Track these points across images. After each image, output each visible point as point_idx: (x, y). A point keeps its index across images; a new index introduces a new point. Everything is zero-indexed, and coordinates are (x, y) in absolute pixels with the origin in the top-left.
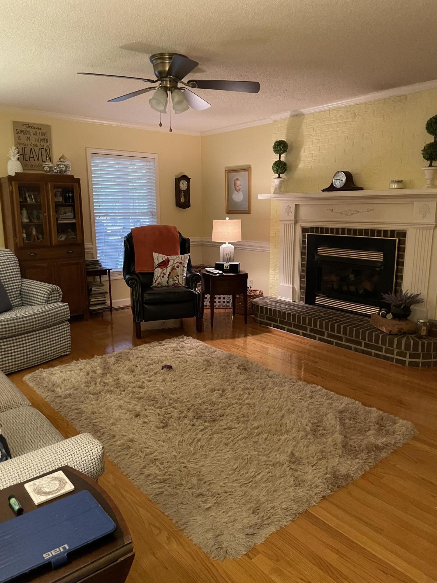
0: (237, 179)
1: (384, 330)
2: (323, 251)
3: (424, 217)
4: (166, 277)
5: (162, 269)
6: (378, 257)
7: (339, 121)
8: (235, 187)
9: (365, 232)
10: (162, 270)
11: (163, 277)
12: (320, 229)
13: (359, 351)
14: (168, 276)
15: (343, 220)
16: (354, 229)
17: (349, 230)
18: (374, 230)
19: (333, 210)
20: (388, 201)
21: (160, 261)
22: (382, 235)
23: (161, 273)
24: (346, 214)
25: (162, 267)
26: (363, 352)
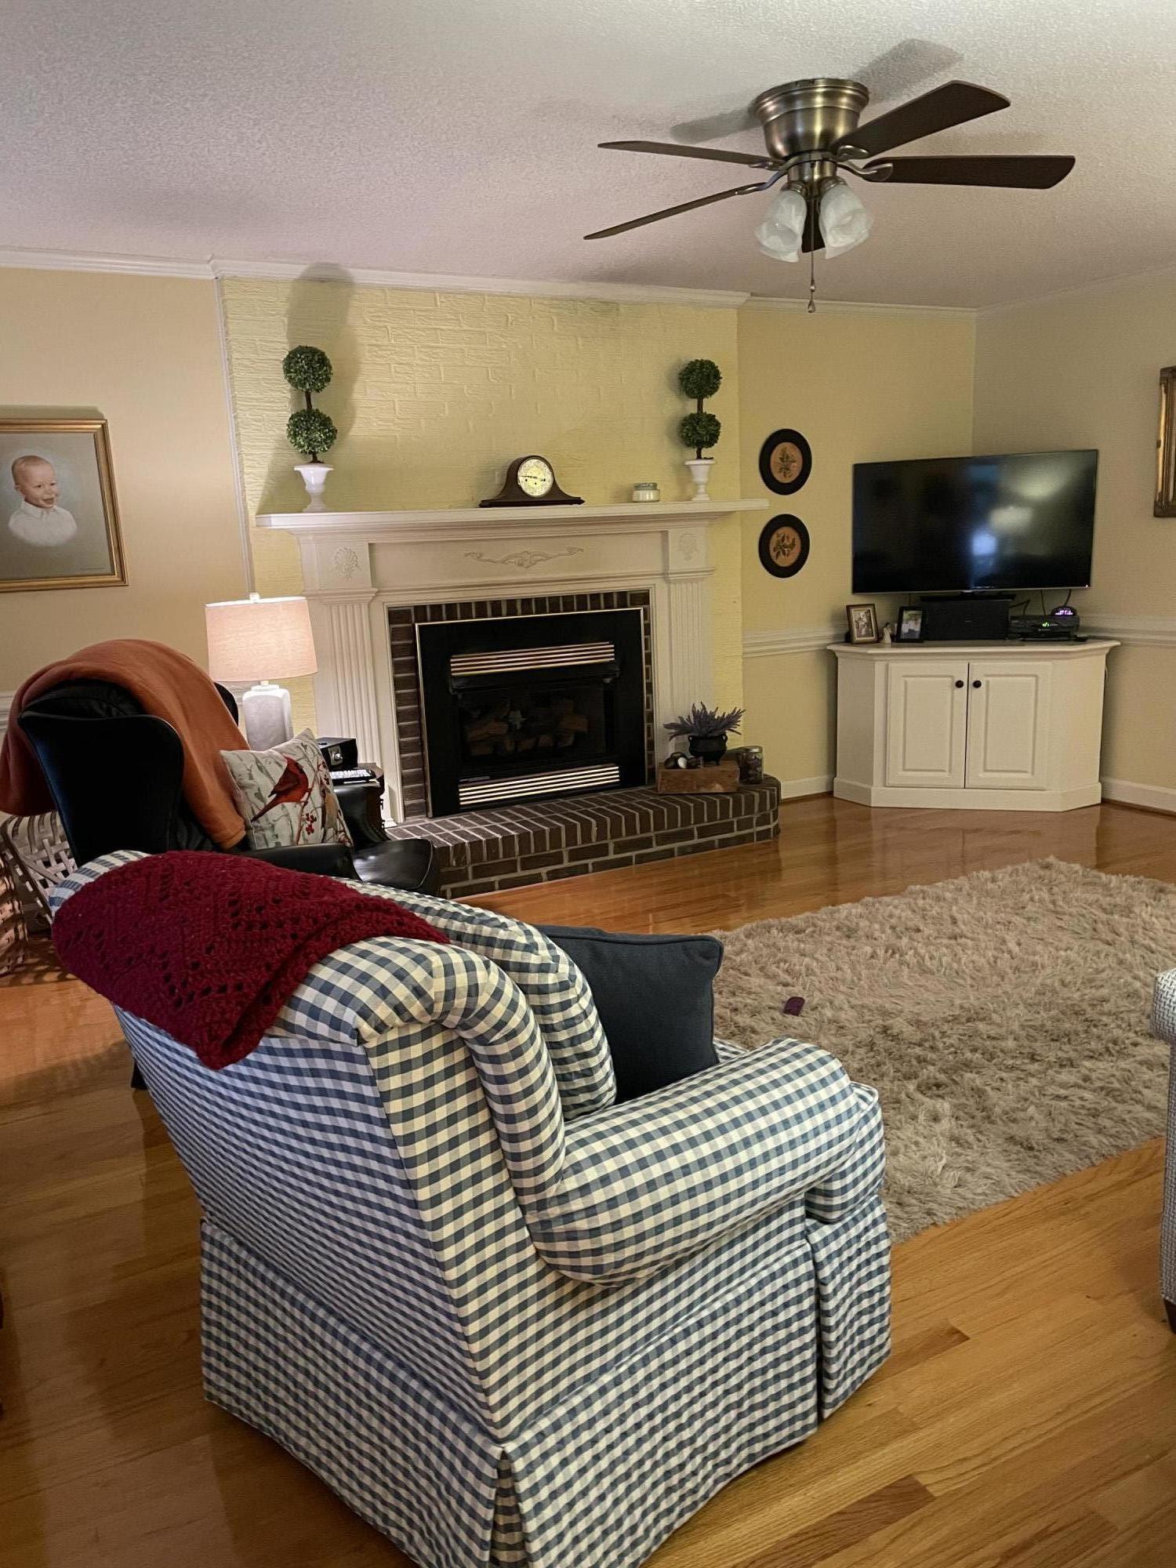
0: (32, 459)
1: (718, 788)
2: (463, 666)
3: (688, 558)
4: (317, 825)
5: (298, 801)
6: (601, 653)
7: (466, 328)
8: (24, 491)
9: (564, 603)
10: (299, 807)
11: (310, 830)
12: (444, 608)
13: (689, 850)
14: (323, 825)
15: (514, 578)
16: (537, 599)
17: (526, 602)
18: (585, 596)
19: (481, 555)
20: (607, 529)
21: (277, 778)
22: (602, 605)
23: (301, 820)
24: (521, 565)
25: (295, 794)
26: (697, 848)
